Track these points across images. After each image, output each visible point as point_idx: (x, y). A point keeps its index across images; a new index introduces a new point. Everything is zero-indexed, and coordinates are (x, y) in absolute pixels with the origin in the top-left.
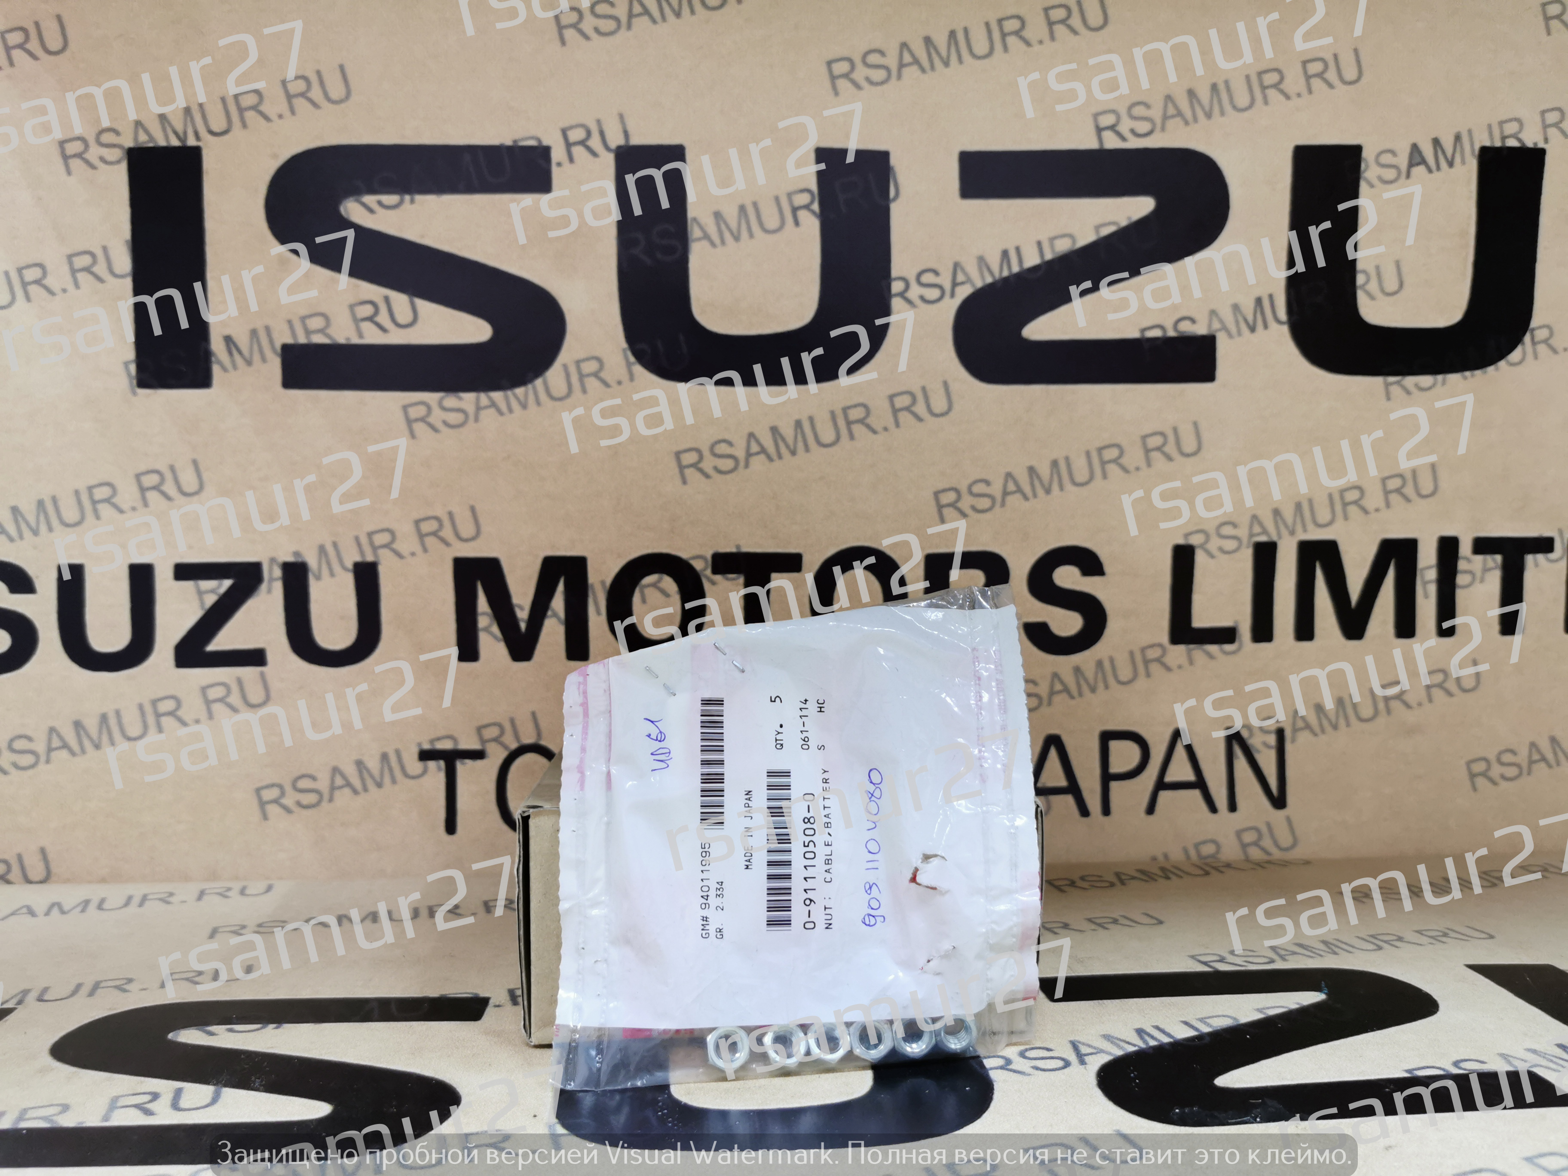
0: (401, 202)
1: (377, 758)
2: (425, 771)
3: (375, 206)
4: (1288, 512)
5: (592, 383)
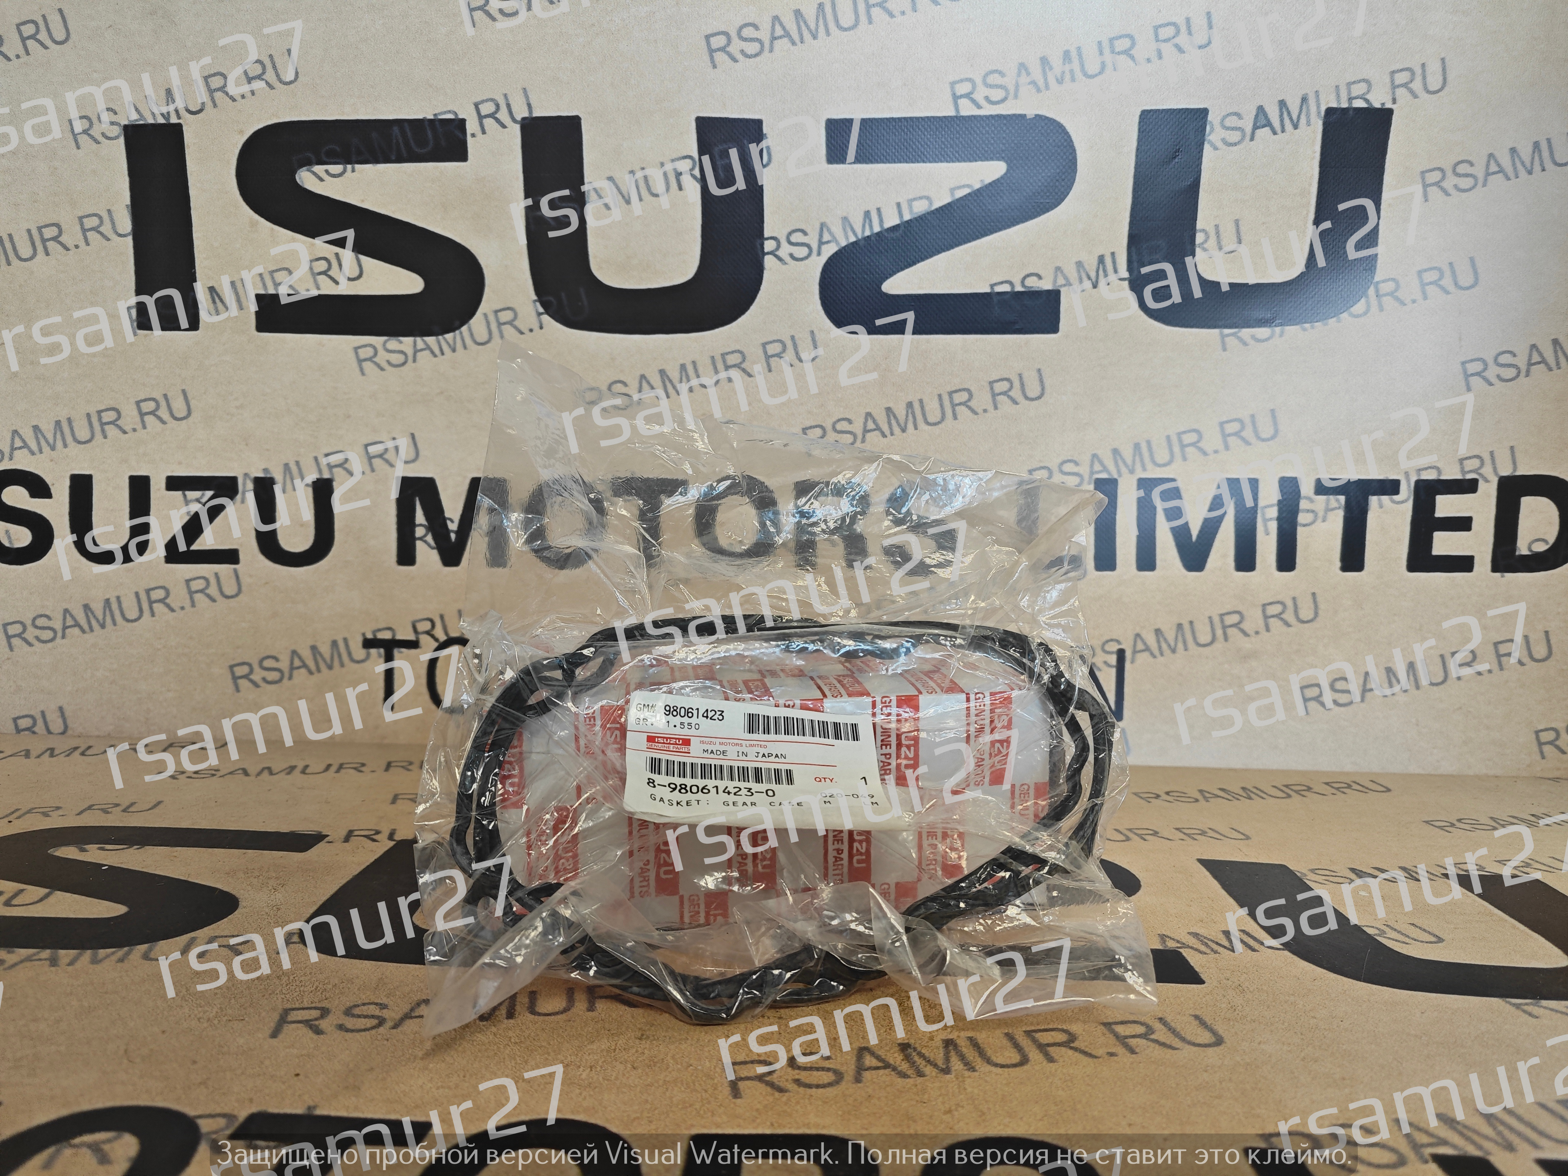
0: (345, 171)
1: (329, 644)
2: (368, 656)
3: (323, 175)
4: (1127, 453)
5: (508, 330)
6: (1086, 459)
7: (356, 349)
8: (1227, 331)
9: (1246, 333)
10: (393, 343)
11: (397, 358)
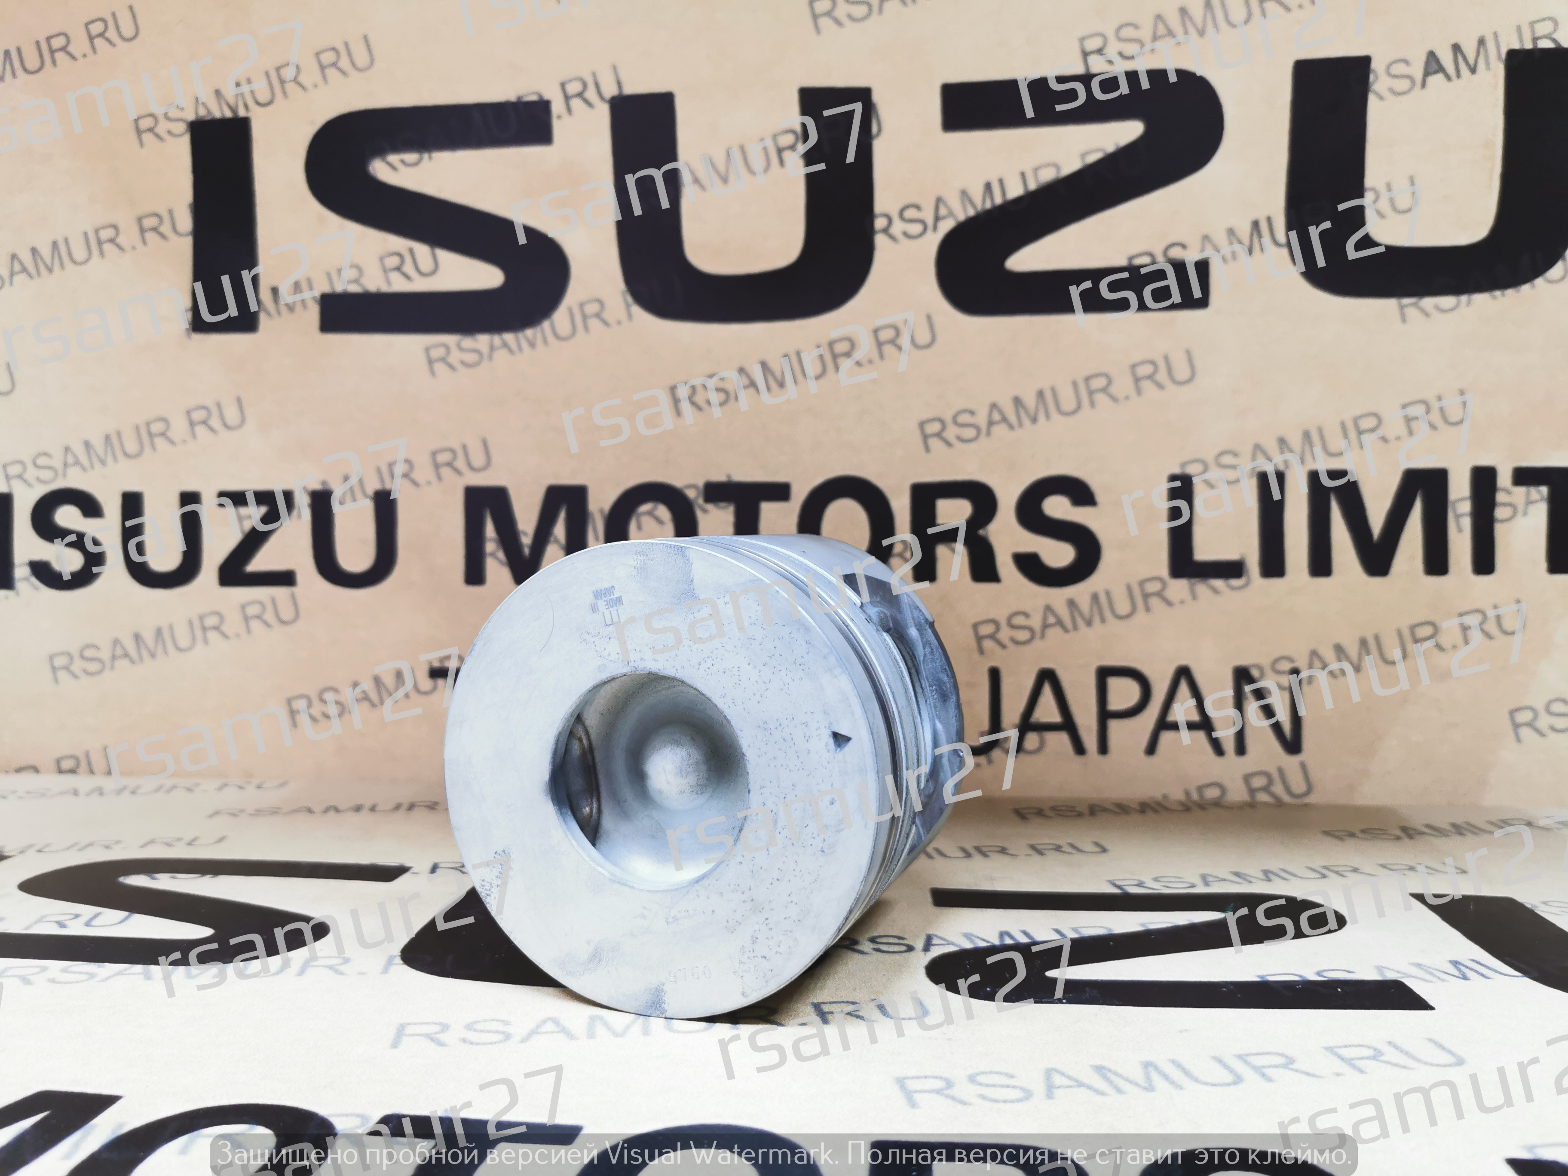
0: (421, 159)
1: (393, 673)
3: (398, 165)
4: (1295, 441)
5: (594, 323)
6: (1246, 450)
7: (427, 350)
8: (1406, 301)
9: (1428, 302)
10: (468, 342)
11: (471, 358)
